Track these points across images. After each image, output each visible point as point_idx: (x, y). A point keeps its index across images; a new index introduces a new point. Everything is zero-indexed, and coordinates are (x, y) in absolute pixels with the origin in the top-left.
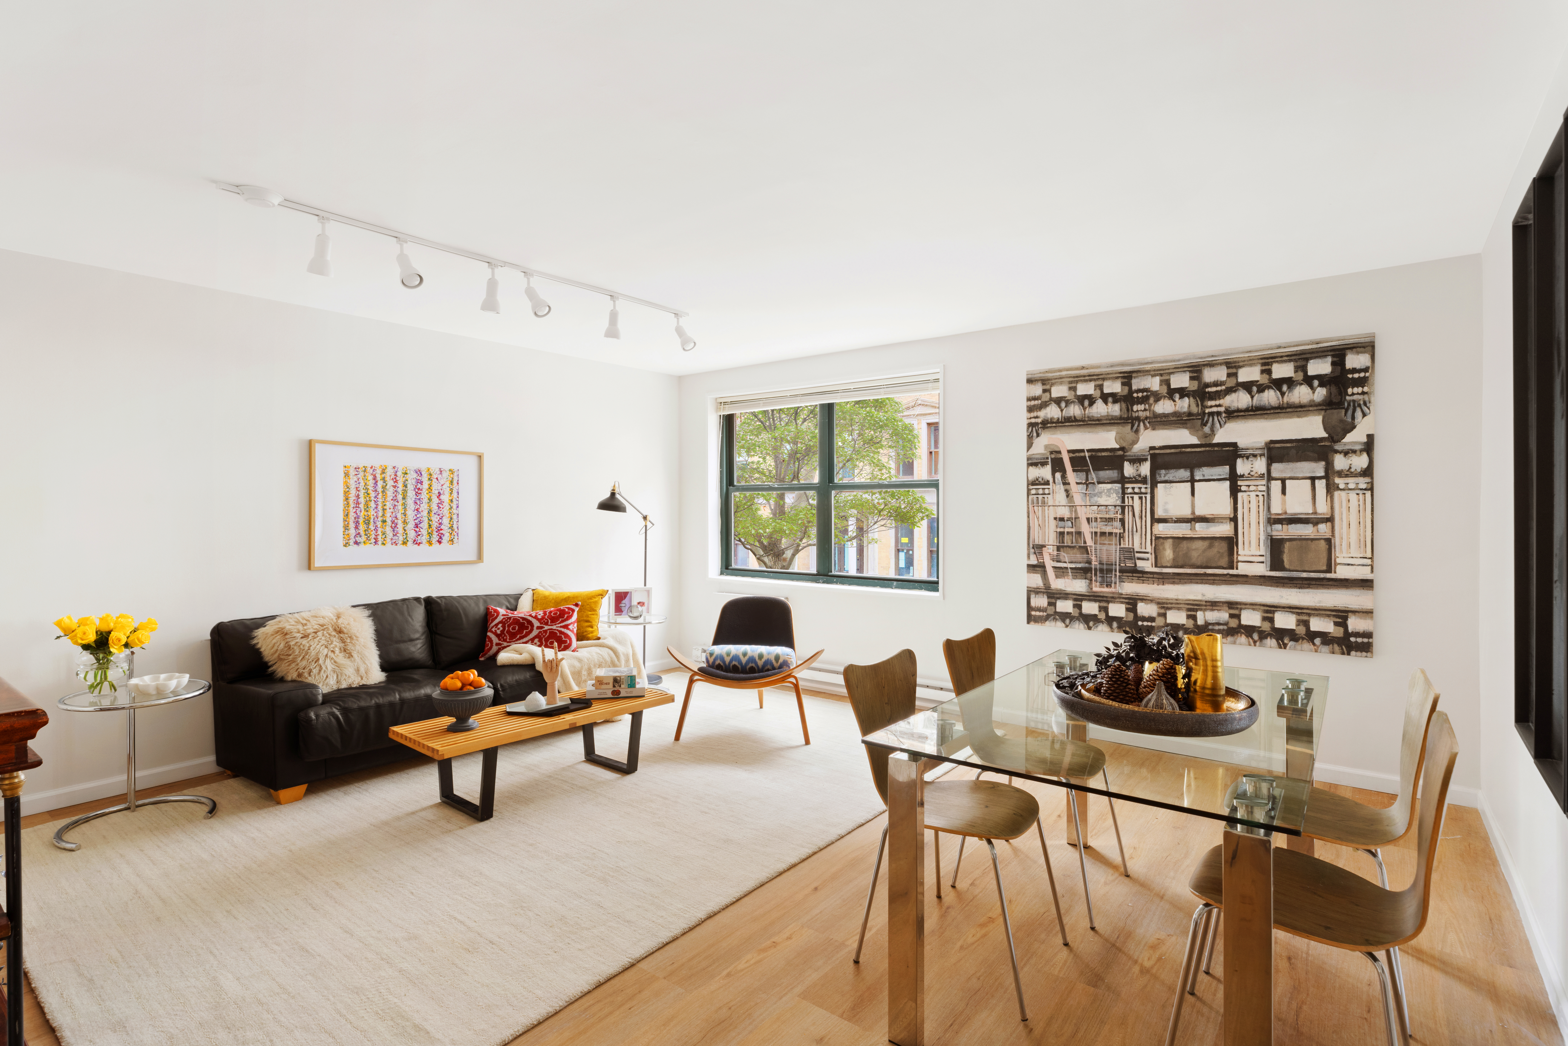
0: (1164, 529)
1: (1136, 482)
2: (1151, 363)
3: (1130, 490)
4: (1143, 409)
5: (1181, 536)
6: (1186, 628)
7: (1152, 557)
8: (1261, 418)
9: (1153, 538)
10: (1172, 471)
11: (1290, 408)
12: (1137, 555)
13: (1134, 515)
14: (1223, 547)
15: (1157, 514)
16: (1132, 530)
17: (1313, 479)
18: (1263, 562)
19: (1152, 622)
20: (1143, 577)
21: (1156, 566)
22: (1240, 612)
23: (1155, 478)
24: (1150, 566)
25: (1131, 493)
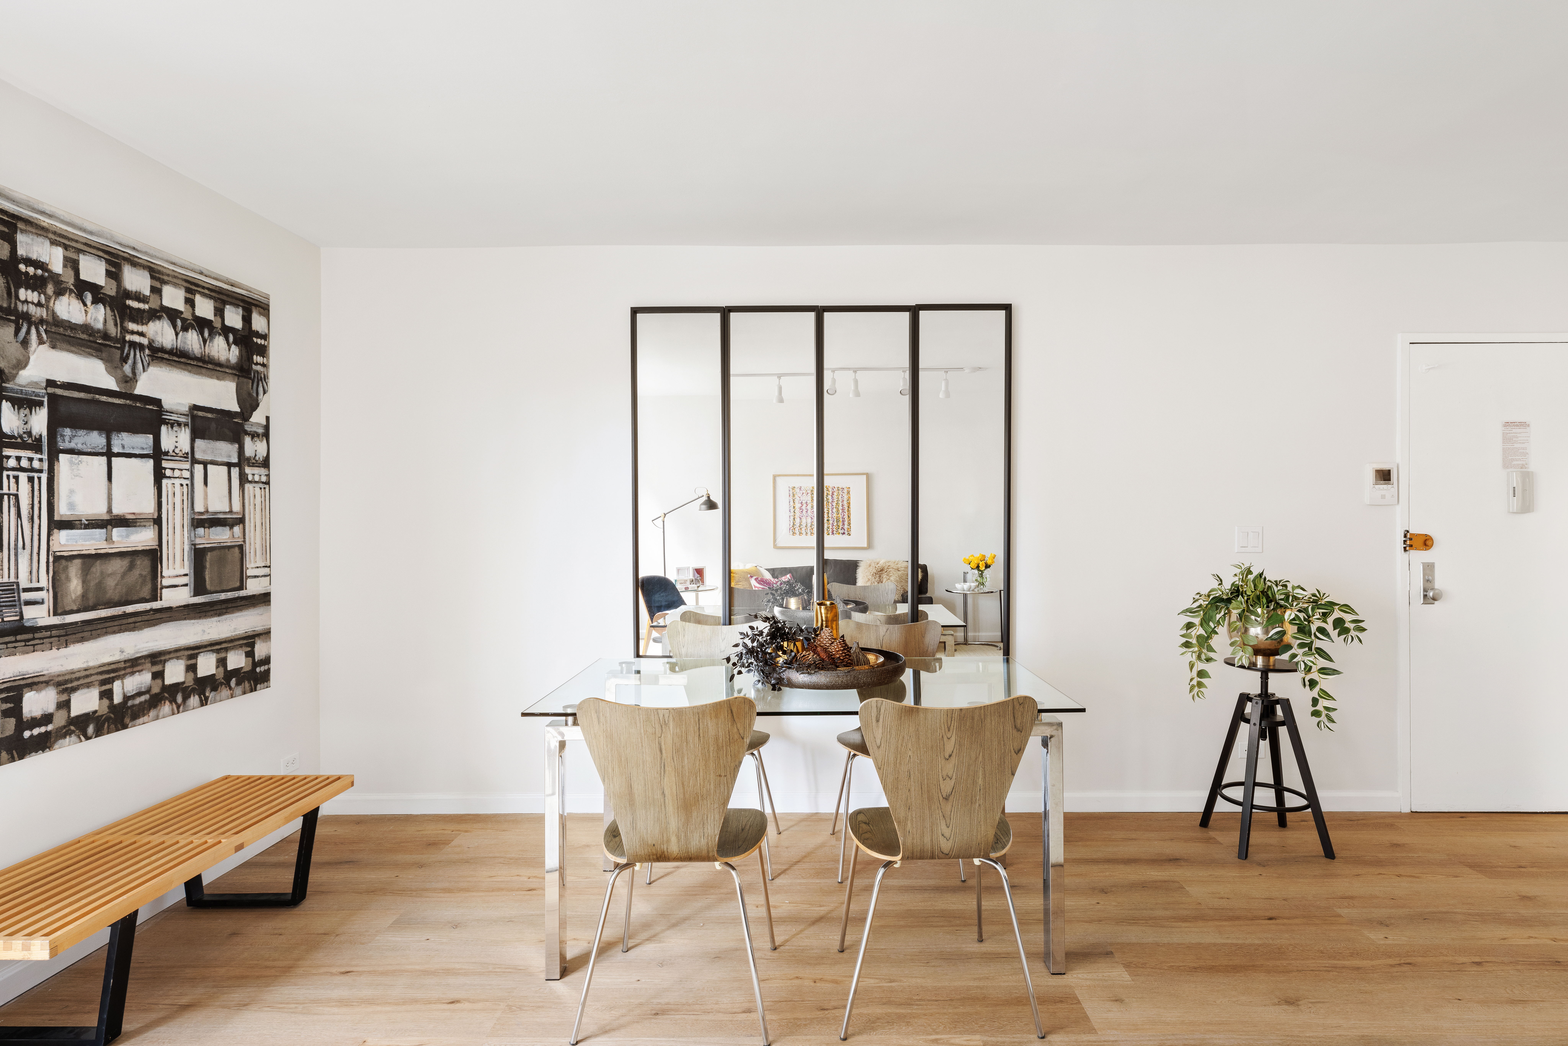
0: (67, 540)
1: (23, 446)
2: (50, 216)
3: (12, 463)
4: (36, 301)
5: (93, 552)
6: (98, 716)
7: (47, 596)
8: (184, 370)
9: (51, 559)
10: (81, 432)
11: (211, 363)
12: (25, 596)
13: (19, 515)
14: (143, 566)
15: (59, 513)
16: (16, 545)
17: (229, 465)
18: (186, 585)
19: (46, 725)
20: (34, 639)
21: (55, 614)
22: (164, 667)
23: (56, 443)
24: (45, 614)
25: (13, 469)
